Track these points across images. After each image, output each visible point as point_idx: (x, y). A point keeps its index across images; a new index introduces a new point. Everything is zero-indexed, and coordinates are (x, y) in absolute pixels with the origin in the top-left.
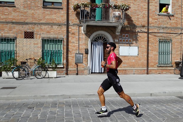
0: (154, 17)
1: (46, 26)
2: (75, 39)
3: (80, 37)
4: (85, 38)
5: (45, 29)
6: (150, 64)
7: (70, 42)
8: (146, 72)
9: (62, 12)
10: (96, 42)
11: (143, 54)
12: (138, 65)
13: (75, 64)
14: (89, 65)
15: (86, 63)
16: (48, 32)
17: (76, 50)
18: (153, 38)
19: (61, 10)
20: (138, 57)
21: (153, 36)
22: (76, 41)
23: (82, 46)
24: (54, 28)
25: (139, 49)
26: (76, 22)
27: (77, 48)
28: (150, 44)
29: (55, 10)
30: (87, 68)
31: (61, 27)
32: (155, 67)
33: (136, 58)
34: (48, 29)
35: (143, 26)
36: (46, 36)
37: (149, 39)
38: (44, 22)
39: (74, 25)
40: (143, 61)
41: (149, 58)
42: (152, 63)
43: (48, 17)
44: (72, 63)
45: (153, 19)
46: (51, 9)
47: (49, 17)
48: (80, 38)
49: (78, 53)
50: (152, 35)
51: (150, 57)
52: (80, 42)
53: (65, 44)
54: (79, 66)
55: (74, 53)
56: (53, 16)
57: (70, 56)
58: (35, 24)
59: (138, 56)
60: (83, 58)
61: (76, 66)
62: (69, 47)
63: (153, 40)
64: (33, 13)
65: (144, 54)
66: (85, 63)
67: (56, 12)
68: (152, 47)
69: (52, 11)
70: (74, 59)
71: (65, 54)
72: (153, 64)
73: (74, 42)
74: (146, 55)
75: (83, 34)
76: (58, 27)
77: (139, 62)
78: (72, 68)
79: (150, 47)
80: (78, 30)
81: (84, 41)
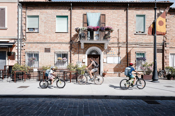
5: (57, 46)
9: (68, 35)
12: (120, 70)
17: (77, 59)
29: (64, 34)
34: (59, 46)
35: (124, 43)
38: (56, 42)
40: (124, 67)
46: (61, 33)
47: (60, 39)
58: (51, 43)
59: (120, 64)
64: (50, 36)
74: (126, 63)
75: (82, 49)
76: (65, 45)
80: (78, 47)
81: (82, 54)
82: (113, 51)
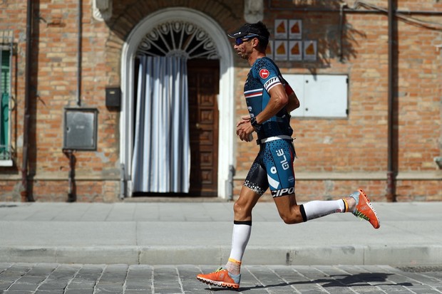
2: (63, 45)
3: (85, 35)
4: (109, 40)
6: (405, 155)
7: (43, 61)
8: (384, 189)
10: (157, 59)
11: (371, 109)
12: (346, 159)
13: (62, 154)
14: (122, 159)
15: (112, 150)
17: (69, 92)
18: (416, 38)
20: (350, 122)
21: (417, 29)
22: (70, 54)
23: (94, 76)
27: (72, 83)
28: (402, 65)
30: (117, 172)
32: (427, 169)
33: (337, 128)
37: (401, 43)
40: (369, 139)
41: (400, 128)
42: (415, 151)
44: (51, 150)
48: (88, 40)
49: (74, 105)
50: (411, 23)
51: (403, 124)
52: (84, 59)
53: (22, 66)
54: (79, 164)
55: (58, 107)
57: (42, 121)
59: (346, 119)
60: (100, 127)
61: (66, 163)
62: (40, 79)
63: (415, 48)
65: (376, 107)
66: (106, 150)
68: (415, 76)
70: (60, 132)
71: (21, 111)
72: (418, 155)
73: (58, 60)
74: (386, 113)
75: (97, 24)
77: (353, 144)
78: (52, 170)
79: (404, 76)
80: (77, 9)
81: (101, 53)
82: (299, 36)
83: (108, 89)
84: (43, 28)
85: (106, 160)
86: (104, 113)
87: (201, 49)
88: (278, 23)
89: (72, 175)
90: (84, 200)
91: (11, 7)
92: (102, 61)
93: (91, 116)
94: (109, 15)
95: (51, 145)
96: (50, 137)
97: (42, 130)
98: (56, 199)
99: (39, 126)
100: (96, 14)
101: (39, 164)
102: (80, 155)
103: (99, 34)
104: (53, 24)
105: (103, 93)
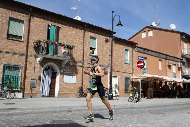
0: (86, 56)
1: (8, 54)
2: (31, 67)
3: (35, 66)
4: (40, 67)
5: (7, 57)
7: (27, 70)
9: (23, 44)
10: (47, 71)
11: (79, 82)
13: (30, 88)
14: (41, 90)
16: (10, 60)
17: (32, 76)
19: (22, 43)
22: (32, 69)
23: (37, 74)
24: (15, 57)
25: (77, 78)
26: (33, 53)
27: (32, 74)
29: (17, 42)
30: (40, 92)
31: (21, 56)
33: (74, 85)
35: (80, 62)
36: (7, 63)
38: (6, 51)
39: (31, 56)
43: (10, 47)
45: (86, 57)
46: (14, 41)
49: (33, 79)
52: (35, 70)
53: (23, 70)
54: (33, 90)
55: (29, 79)
56: (15, 47)
60: (37, 83)
61: (31, 90)
62: (26, 73)
67: (17, 43)
68: (85, 77)
69: (14, 42)
70: (30, 84)
71: (23, 80)
73: (30, 70)
75: (38, 64)
76: (18, 56)
78: (28, 91)
80: (34, 61)
81: (38, 69)
82: (70, 69)
83: (39, 76)
84: (28, 64)
85: (38, 89)
86: (38, 80)
87: (54, 70)
88: (67, 67)
89: (32, 92)
90: (34, 97)
91: (22, 59)
92: (38, 71)
93: (36, 81)
94: (40, 62)
95: (28, 86)
96: (28, 85)
97: (26, 83)
98: (28, 97)
99: (26, 82)
100: (38, 62)
101: (25, 90)
102: (33, 88)
103: (38, 66)
104: (29, 63)
105: (38, 77)
